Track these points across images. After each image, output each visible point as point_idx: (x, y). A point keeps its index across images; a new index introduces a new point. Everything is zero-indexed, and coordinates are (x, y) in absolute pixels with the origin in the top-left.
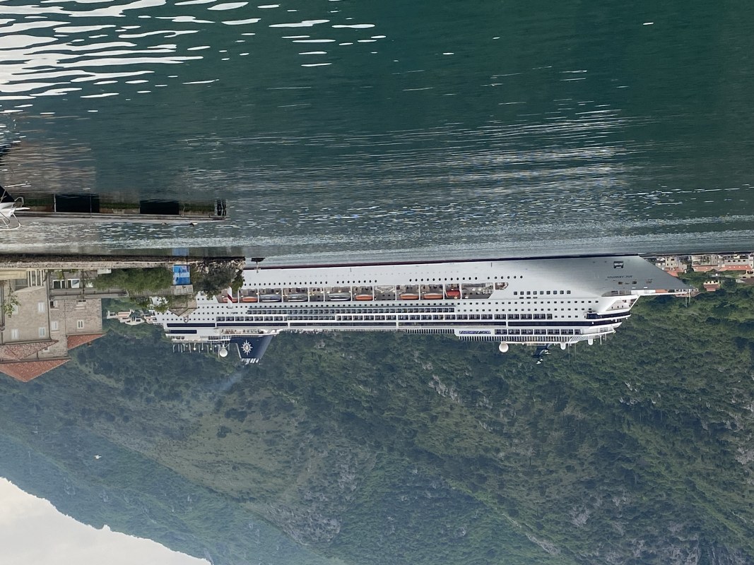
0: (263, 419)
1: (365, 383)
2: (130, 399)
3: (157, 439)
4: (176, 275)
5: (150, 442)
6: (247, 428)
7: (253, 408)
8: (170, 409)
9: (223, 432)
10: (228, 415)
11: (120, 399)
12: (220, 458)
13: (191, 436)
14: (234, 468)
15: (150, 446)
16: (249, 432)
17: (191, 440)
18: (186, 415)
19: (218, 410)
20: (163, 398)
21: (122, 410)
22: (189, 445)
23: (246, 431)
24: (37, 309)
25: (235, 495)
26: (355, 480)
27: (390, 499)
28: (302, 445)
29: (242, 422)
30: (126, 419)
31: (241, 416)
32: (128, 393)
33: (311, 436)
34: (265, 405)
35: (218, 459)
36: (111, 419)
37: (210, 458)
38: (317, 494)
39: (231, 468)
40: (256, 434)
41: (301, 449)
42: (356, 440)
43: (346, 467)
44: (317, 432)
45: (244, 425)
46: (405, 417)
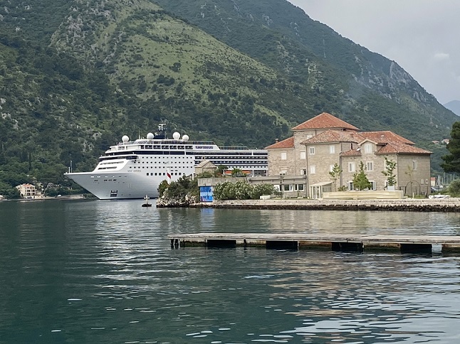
0: (144, 76)
1: (60, 103)
2: (248, 96)
3: (228, 64)
4: (211, 194)
5: (233, 62)
6: (157, 69)
7: (152, 85)
8: (217, 87)
9: (176, 67)
10: (172, 81)
11: (256, 96)
12: (179, 46)
13: (201, 65)
14: (167, 38)
15: (234, 59)
16: (155, 67)
17: (202, 62)
18: (206, 82)
19: (180, 85)
20: (222, 96)
21: (255, 88)
22: (203, 58)
23: (158, 67)
24: (316, 169)
25: (167, 17)
26: (69, 24)
27: (40, 7)
28: (112, 55)
29: (161, 75)
30: (252, 80)
31: (162, 80)
32: (249, 101)
33: (105, 61)
34: (143, 88)
35: (181, 46)
36: (263, 81)
37: (186, 46)
38: (100, 14)
39: (170, 38)
40: (149, 65)
41: (113, 51)
42: (68, 57)
43: (76, 35)
44: (100, 65)
45: (160, 72)
46: (27, 74)
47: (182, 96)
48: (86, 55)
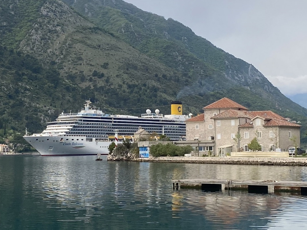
0: (83, 72)
1: (26, 89)
2: (154, 86)
3: (140, 64)
5: (144, 63)
6: (92, 67)
7: (89, 78)
8: (133, 80)
9: (105, 66)
10: (103, 75)
11: (159, 87)
12: (107, 52)
13: (122, 64)
14: (99, 46)
15: (144, 61)
16: (91, 65)
17: (123, 62)
18: (125, 76)
19: (108, 78)
20: (137, 86)
21: (159, 80)
22: (124, 60)
26: (32, 35)
27: (12, 24)
28: (62, 56)
29: (95, 71)
30: (156, 76)
31: (95, 74)
32: (155, 89)
33: (57, 61)
34: (83, 79)
35: (109, 51)
36: (164, 76)
37: (112, 52)
38: (54, 29)
39: (101, 46)
40: (87, 64)
41: (62, 54)
42: (32, 58)
43: (37, 43)
44: (54, 63)
45: (94, 69)
47: (109, 86)
48: (44, 57)
